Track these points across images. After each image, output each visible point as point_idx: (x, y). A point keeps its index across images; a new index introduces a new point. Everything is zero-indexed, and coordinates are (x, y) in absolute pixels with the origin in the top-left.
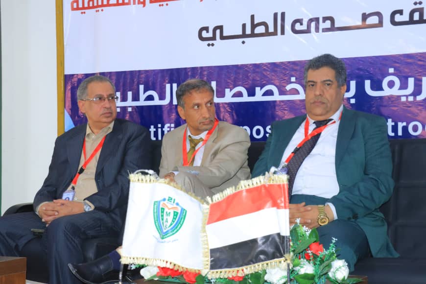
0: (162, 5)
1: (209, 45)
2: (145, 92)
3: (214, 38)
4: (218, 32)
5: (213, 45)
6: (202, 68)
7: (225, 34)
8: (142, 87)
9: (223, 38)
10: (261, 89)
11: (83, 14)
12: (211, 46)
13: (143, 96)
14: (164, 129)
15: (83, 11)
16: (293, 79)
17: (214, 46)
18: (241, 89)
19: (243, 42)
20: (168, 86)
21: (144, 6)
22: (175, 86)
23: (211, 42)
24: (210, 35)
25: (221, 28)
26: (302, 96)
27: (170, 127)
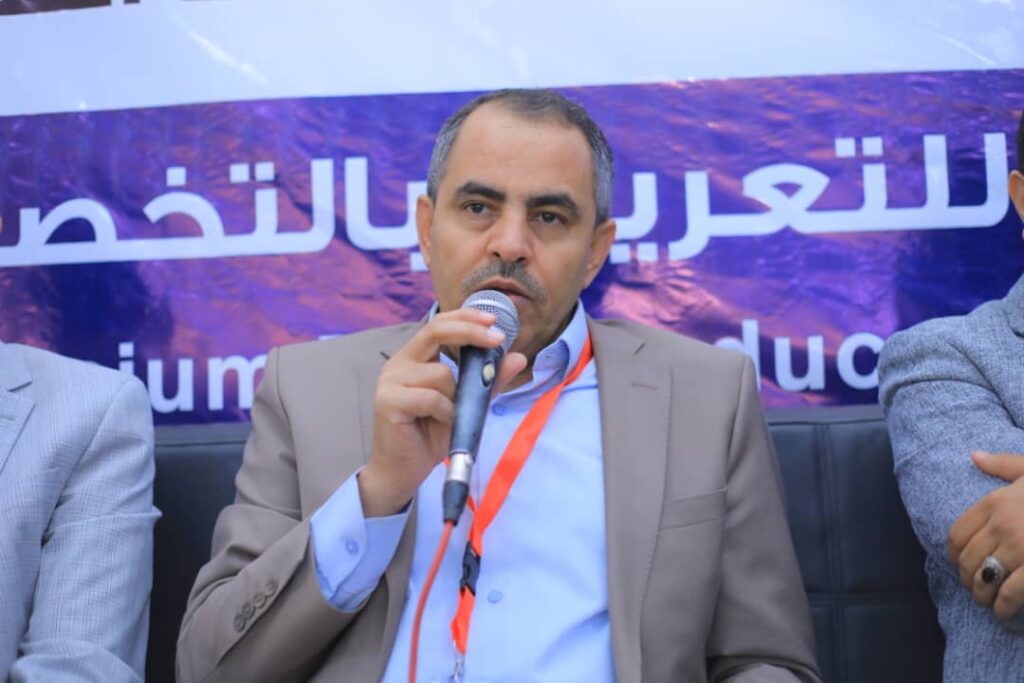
10: (43, 216)
16: (176, 176)
26: (213, 242)
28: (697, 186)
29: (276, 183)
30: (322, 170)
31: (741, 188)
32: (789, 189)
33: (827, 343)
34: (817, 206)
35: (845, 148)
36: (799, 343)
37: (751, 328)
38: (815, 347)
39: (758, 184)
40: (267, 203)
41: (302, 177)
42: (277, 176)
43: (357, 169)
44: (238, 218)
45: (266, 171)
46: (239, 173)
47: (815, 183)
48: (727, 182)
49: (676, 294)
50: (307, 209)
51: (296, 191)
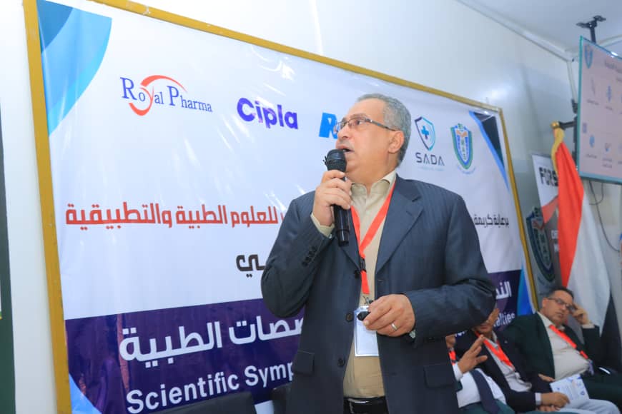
0: (193, 227)
1: (247, 276)
2: (187, 334)
3: (250, 268)
4: (253, 261)
5: (251, 276)
7: (261, 264)
8: (182, 329)
9: (258, 268)
11: (84, 230)
12: (249, 277)
13: (184, 341)
14: (215, 380)
15: (84, 226)
18: (282, 322)
20: (209, 325)
21: (170, 226)
22: (217, 324)
23: (249, 272)
24: (246, 264)
25: (255, 257)
27: (220, 377)
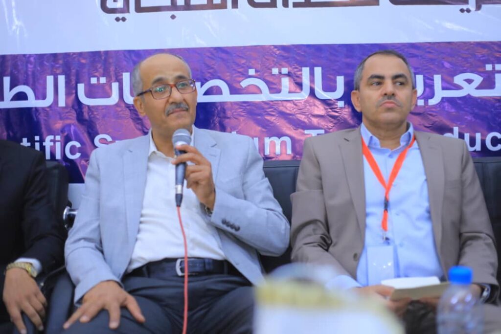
1: (117, 19)
2: (12, 86)
5: (124, 19)
6: (107, 53)
7: (143, 4)
8: (7, 81)
9: (139, 9)
10: (202, 85)
12: (121, 21)
13: (8, 94)
14: (44, 144)
16: (252, 72)
17: (127, 21)
19: (173, 17)
20: (50, 79)
22: (62, 79)
23: (120, 16)
26: (265, 96)
27: (54, 141)
28: (437, 79)
29: (289, 75)
30: (306, 71)
31: (453, 81)
32: (469, 81)
33: (482, 135)
34: (479, 87)
35: (489, 67)
36: (473, 135)
37: (456, 130)
38: (478, 136)
39: (459, 79)
40: (286, 82)
41: (299, 73)
42: (289, 72)
43: (318, 71)
44: (274, 88)
45: (285, 70)
46: (275, 71)
47: (478, 79)
48: (448, 78)
49: (431, 117)
50: (300, 85)
51: (296, 78)
